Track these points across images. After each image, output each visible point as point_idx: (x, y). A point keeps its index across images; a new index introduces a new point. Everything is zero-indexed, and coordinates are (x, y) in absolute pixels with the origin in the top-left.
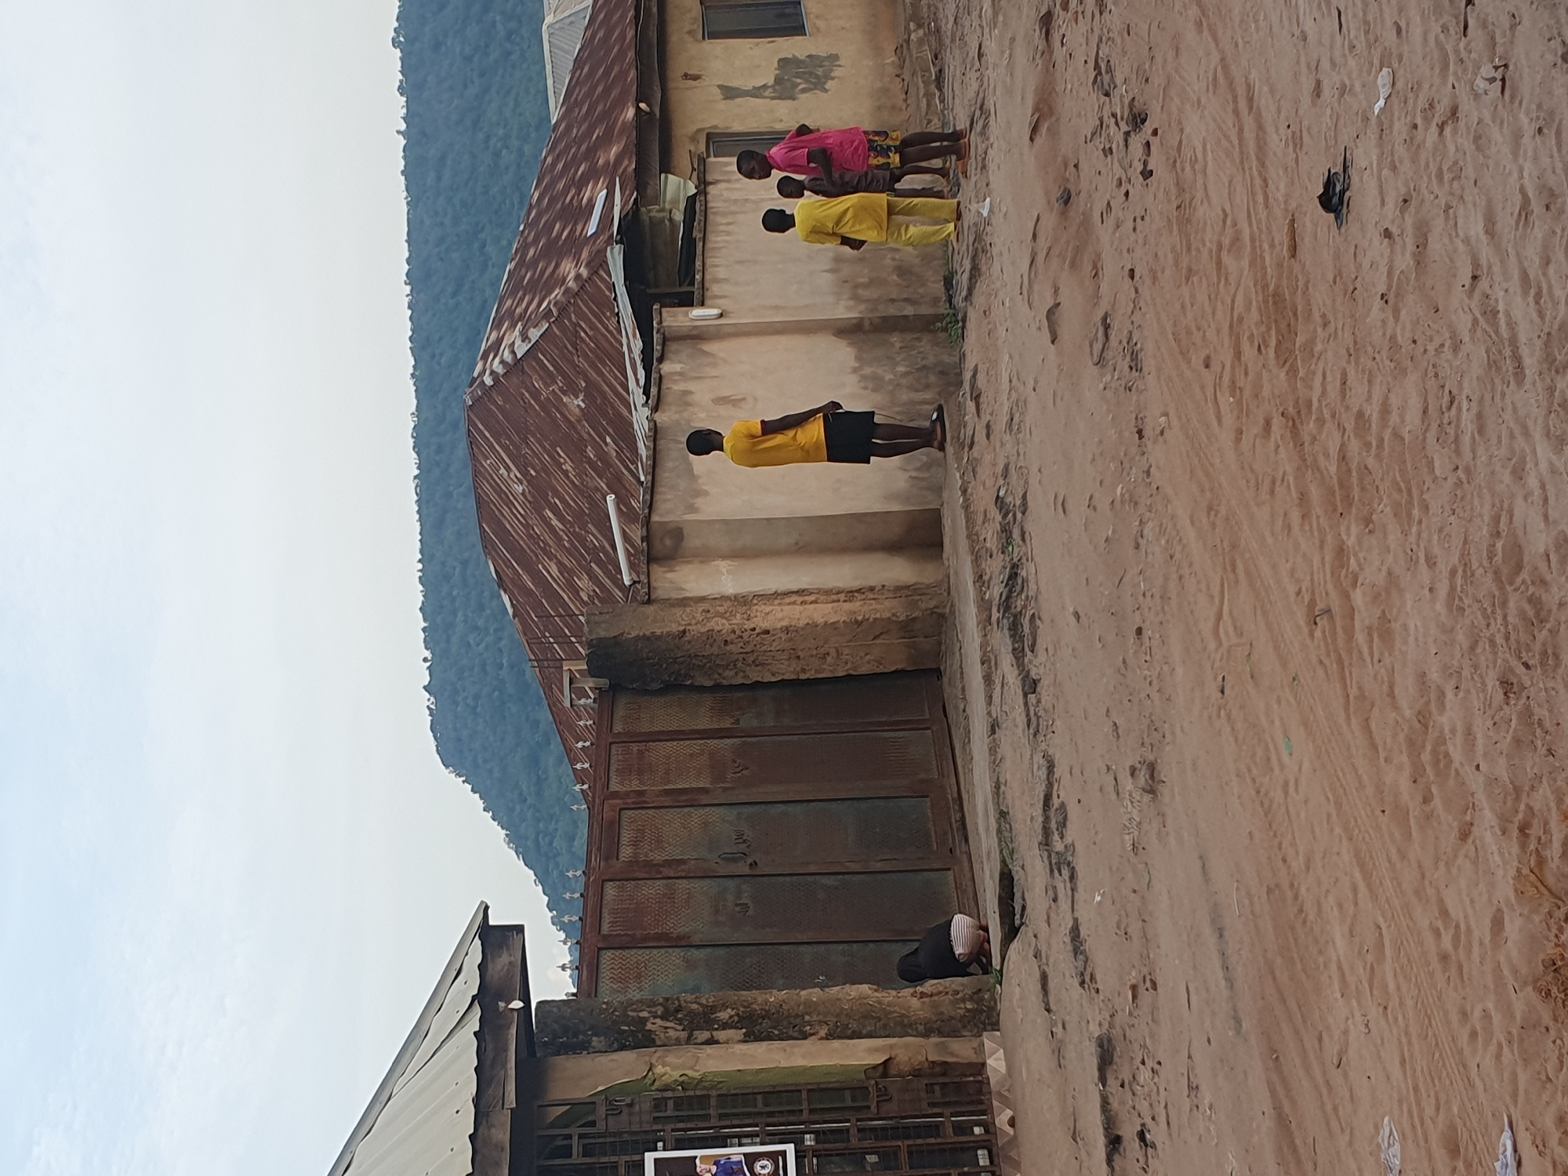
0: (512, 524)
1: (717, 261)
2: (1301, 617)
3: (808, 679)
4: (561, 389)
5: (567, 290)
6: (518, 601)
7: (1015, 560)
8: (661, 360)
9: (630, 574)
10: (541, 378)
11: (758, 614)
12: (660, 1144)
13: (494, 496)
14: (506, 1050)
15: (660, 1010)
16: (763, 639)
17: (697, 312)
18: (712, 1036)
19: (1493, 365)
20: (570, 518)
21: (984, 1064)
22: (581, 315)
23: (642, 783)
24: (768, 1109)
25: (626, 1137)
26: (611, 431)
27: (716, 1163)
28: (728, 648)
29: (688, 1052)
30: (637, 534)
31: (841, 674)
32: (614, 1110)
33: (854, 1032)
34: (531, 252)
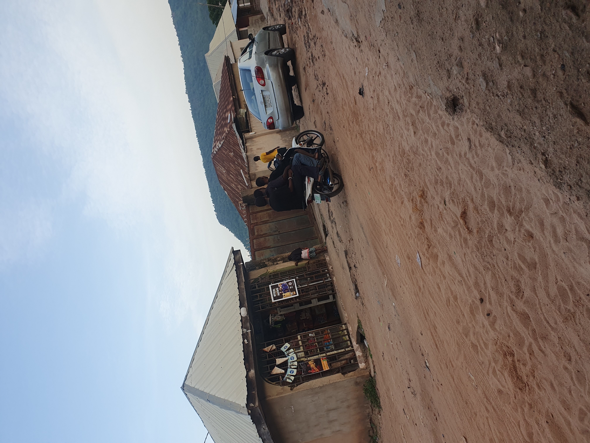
0: (224, 178)
1: (253, 123)
2: (368, 170)
4: (228, 152)
5: (226, 133)
6: (228, 191)
8: (246, 143)
9: (247, 184)
10: (225, 150)
12: (271, 283)
13: (220, 174)
14: (241, 272)
15: (267, 260)
17: (251, 133)
18: (277, 263)
19: (394, 118)
21: (325, 259)
22: (229, 137)
23: (257, 221)
24: (289, 274)
25: (265, 283)
26: (239, 158)
27: (282, 285)
29: (273, 266)
30: (247, 176)
32: (262, 279)
34: (218, 128)
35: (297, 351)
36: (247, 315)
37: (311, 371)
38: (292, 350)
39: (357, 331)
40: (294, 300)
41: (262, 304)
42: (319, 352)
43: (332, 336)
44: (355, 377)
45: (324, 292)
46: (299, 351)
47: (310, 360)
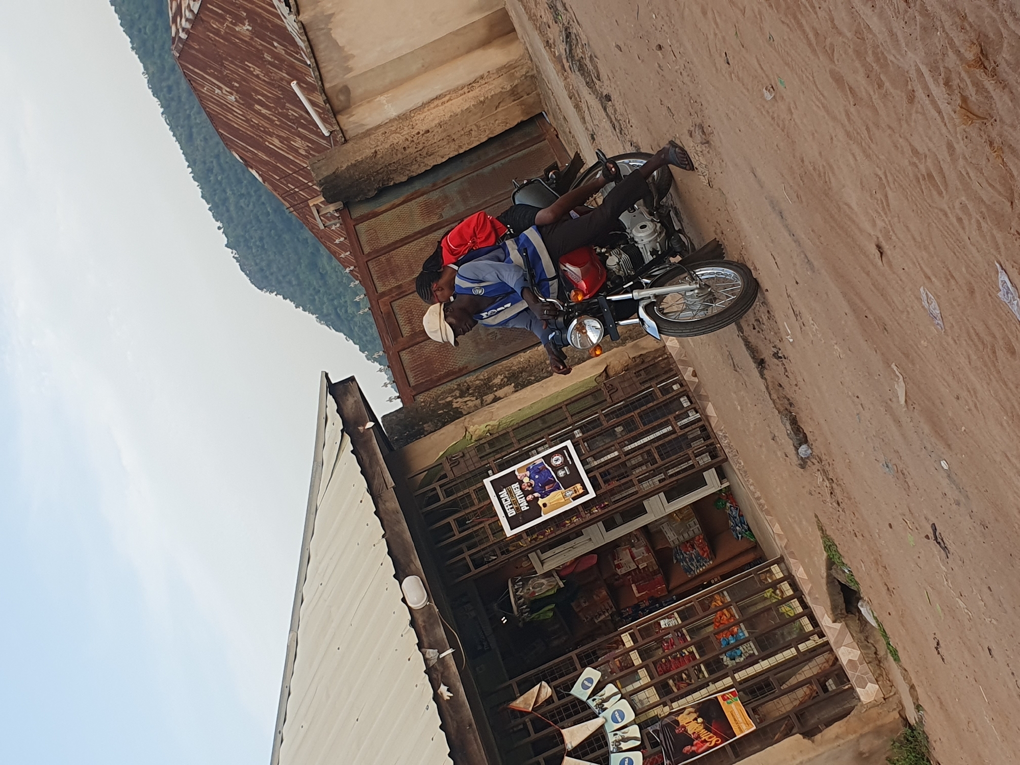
0: (238, 123)
3: (465, 152)
4: (231, 23)
6: (262, 171)
7: (566, 24)
9: (327, 128)
10: (217, 21)
11: (417, 122)
12: (490, 472)
13: (217, 109)
14: (374, 455)
15: (457, 393)
16: (427, 137)
18: (496, 396)
20: (272, 105)
21: (665, 346)
24: (546, 425)
25: (468, 476)
26: (274, 37)
27: (528, 469)
28: (408, 151)
29: (485, 411)
30: (320, 100)
31: (484, 140)
32: (454, 463)
33: (579, 359)
35: (630, 688)
36: (429, 600)
37: (694, 748)
38: (610, 689)
39: (829, 576)
40: (583, 514)
41: (474, 551)
42: (706, 675)
43: (741, 610)
44: (851, 737)
45: (684, 466)
46: (637, 685)
47: (681, 711)
